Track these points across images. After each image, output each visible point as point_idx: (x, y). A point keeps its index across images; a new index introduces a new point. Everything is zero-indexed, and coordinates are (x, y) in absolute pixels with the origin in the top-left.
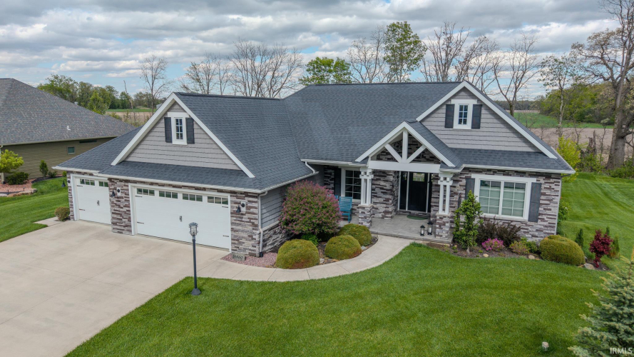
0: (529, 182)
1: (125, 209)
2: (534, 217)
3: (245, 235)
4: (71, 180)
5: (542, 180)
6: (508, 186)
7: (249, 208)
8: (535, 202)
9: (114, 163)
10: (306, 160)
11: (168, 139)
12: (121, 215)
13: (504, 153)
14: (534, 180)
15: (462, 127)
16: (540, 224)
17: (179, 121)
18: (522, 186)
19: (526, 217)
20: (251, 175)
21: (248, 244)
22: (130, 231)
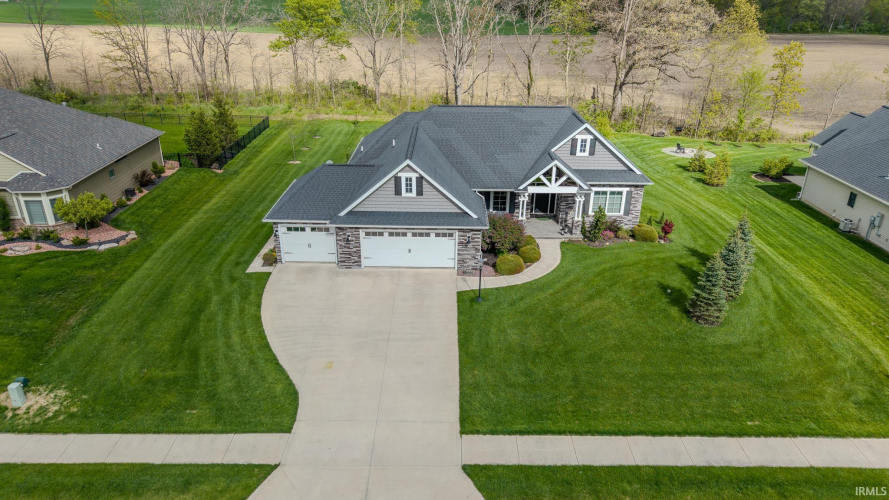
0: (625, 190)
1: (355, 250)
2: (627, 212)
3: (469, 257)
4: (279, 229)
5: (633, 189)
6: (612, 193)
7: (473, 239)
8: (628, 203)
9: (342, 214)
10: (477, 190)
11: (398, 192)
12: (350, 254)
13: (610, 171)
14: (628, 189)
15: (583, 154)
16: (630, 217)
17: (409, 180)
18: (620, 193)
19: (622, 212)
20: (475, 216)
21: (472, 263)
22: (360, 266)
